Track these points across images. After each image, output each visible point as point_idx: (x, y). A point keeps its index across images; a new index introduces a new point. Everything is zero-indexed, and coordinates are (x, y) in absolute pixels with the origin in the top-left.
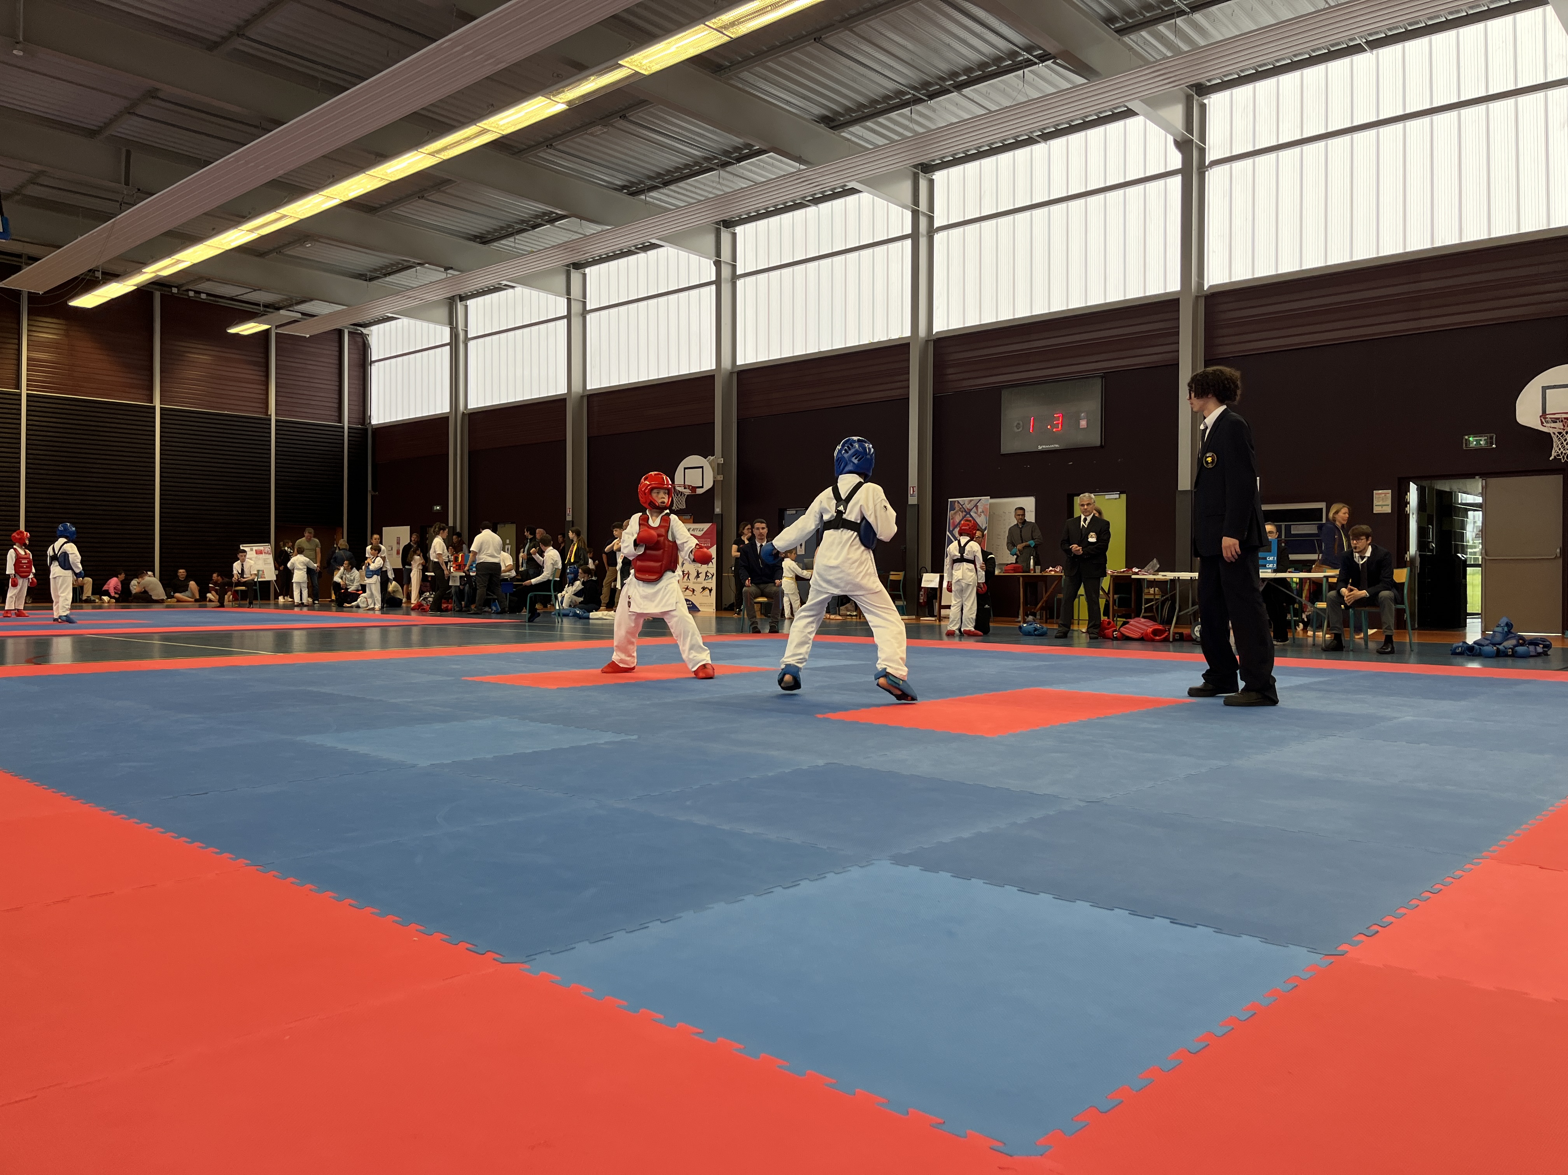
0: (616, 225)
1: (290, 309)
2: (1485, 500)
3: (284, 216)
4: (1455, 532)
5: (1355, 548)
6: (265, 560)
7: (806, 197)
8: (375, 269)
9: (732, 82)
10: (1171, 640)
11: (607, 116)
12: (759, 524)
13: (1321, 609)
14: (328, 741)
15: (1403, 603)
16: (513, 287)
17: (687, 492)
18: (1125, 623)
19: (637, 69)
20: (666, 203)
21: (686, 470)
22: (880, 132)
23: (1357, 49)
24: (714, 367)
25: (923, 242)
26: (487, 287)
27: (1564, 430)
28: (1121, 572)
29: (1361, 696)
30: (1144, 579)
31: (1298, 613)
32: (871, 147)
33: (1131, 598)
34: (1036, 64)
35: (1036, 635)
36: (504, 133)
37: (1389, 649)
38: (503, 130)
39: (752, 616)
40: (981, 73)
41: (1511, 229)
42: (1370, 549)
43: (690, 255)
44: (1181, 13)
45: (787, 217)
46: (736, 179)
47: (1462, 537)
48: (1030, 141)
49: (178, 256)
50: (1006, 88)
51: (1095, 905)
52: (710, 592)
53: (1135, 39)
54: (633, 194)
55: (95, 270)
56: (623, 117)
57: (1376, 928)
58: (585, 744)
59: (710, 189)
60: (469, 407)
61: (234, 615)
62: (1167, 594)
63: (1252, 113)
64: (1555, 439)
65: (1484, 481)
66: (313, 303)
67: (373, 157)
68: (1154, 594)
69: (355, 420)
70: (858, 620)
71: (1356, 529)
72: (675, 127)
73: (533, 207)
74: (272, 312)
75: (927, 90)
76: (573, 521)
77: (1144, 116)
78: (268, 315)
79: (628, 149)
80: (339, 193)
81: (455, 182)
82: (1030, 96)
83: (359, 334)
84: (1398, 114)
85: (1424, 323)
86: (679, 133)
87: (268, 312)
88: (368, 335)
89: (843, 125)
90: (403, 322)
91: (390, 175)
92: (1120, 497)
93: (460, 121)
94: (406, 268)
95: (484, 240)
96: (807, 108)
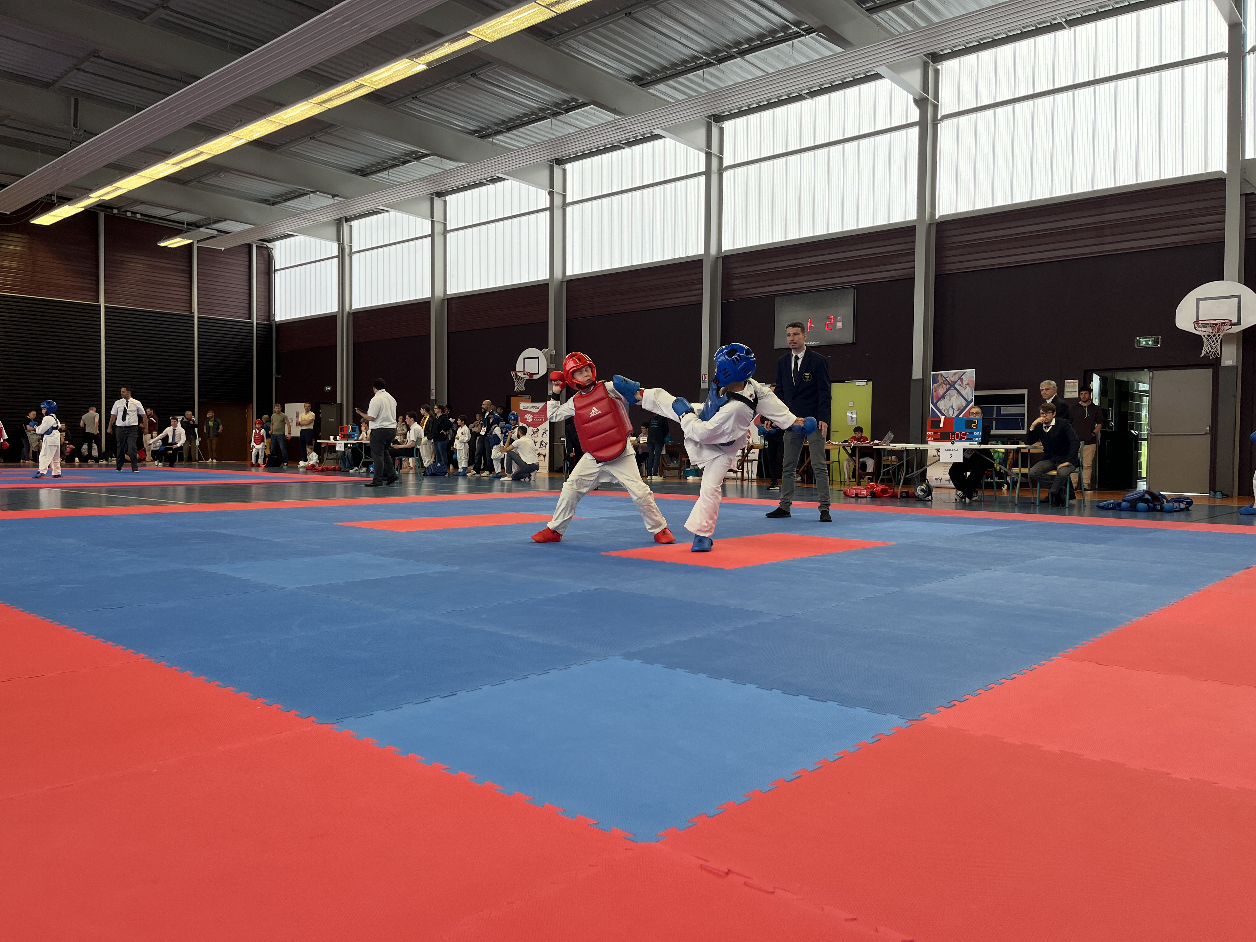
0: (470, 162)
1: (209, 227)
2: (1152, 388)
3: (201, 153)
7: (621, 141)
8: (278, 196)
9: (560, 48)
11: (460, 74)
16: (388, 211)
17: (526, 377)
19: (482, 38)
20: (510, 145)
21: (525, 360)
22: (681, 89)
23: (1058, 27)
24: (548, 277)
25: (714, 178)
26: (367, 211)
27: (1212, 333)
30: (883, 449)
32: (673, 101)
34: (803, 35)
36: (376, 88)
38: (376, 85)
40: (759, 42)
41: (1177, 173)
43: (530, 186)
45: (606, 157)
46: (565, 126)
48: (800, 98)
49: (117, 185)
50: (780, 54)
51: (761, 687)
53: (882, 17)
54: (482, 137)
55: (51, 195)
56: (473, 75)
57: (955, 703)
58: (417, 573)
59: (544, 134)
60: (353, 308)
63: (976, 76)
64: (1205, 340)
65: (1151, 373)
66: (228, 222)
67: (273, 105)
68: (892, 461)
69: (263, 317)
72: (514, 83)
73: (403, 147)
74: (195, 229)
75: (717, 56)
77: (889, 79)
78: (190, 231)
79: (479, 101)
80: (245, 134)
81: (339, 126)
82: (799, 62)
83: (265, 247)
84: (1090, 79)
85: (1107, 247)
86: (519, 88)
87: (191, 229)
88: (272, 249)
89: (651, 83)
90: (300, 239)
91: (286, 121)
92: (867, 384)
93: (341, 77)
94: (302, 195)
95: (363, 173)
96: (622, 70)
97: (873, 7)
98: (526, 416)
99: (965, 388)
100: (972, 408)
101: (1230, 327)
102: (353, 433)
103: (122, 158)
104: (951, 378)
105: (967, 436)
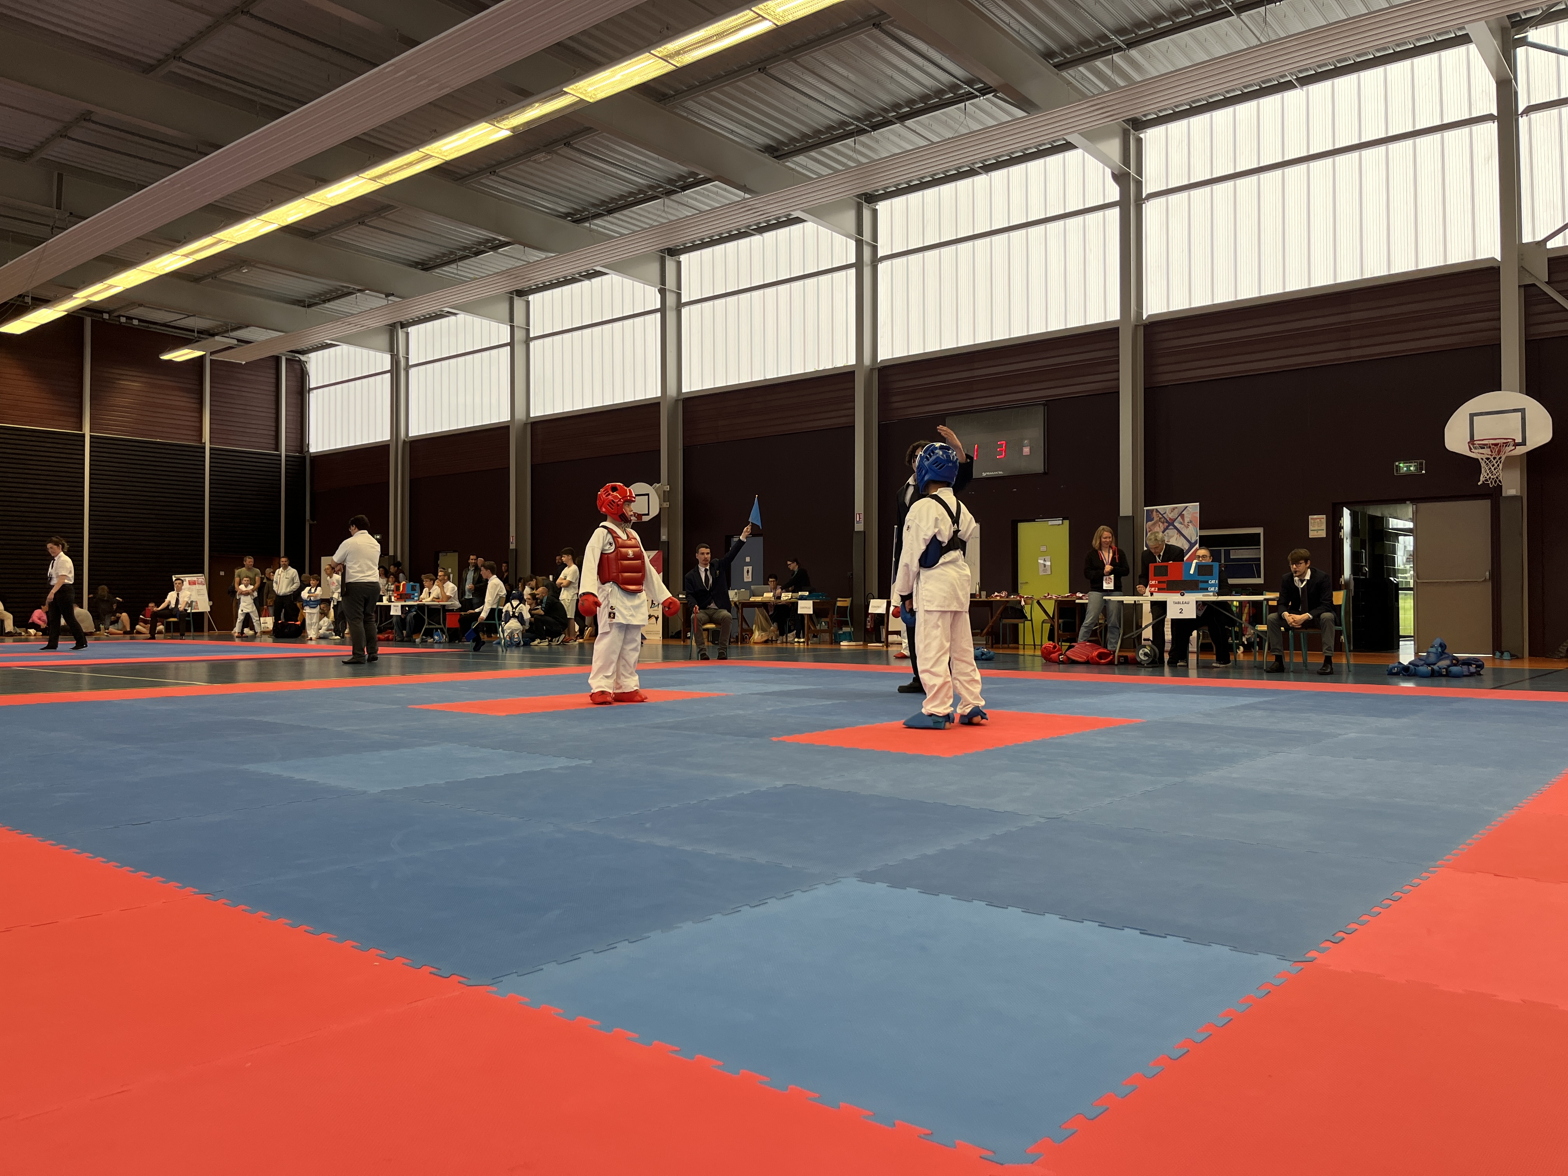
0: (560, 252)
1: (225, 335)
2: (1415, 525)
3: (220, 241)
4: (1386, 556)
5: (1296, 572)
6: (198, 591)
7: (750, 226)
8: (314, 296)
9: (677, 111)
10: (1116, 663)
11: (551, 143)
13: (1262, 632)
14: (272, 769)
15: (1341, 625)
16: (455, 314)
18: (1070, 647)
19: (583, 97)
20: (610, 231)
22: (824, 162)
23: (1287, 86)
24: (659, 395)
25: (867, 271)
26: (429, 314)
27: (1492, 455)
28: (1065, 597)
29: (1305, 715)
31: (1239, 635)
32: (815, 176)
34: (977, 97)
35: (983, 660)
36: (447, 159)
37: (1329, 670)
38: (446, 156)
39: (699, 643)
40: (909, 109)
41: (1438, 261)
42: (1309, 572)
43: (635, 283)
44: (1118, 49)
46: (680, 207)
47: (1393, 561)
48: (972, 173)
49: (110, 281)
50: (948, 120)
51: (1065, 917)
53: (1073, 74)
54: (576, 221)
55: (25, 296)
56: (567, 144)
57: (1342, 935)
58: (539, 769)
59: (655, 217)
60: (410, 435)
63: (1186, 148)
64: (1483, 464)
65: (1414, 506)
66: (248, 329)
67: (314, 181)
69: (292, 448)
71: (1295, 553)
72: (618, 154)
73: (475, 234)
74: (207, 338)
75: (871, 121)
76: (516, 550)
77: (1082, 149)
78: (201, 341)
79: (572, 176)
80: (277, 218)
81: (398, 208)
82: (971, 128)
83: (297, 360)
84: (1328, 149)
85: (1355, 353)
86: (623, 161)
87: (203, 338)
88: (306, 362)
89: (787, 155)
90: (343, 349)
91: (330, 200)
92: (1062, 524)
93: (401, 147)
94: (346, 294)
95: (425, 267)
96: (751, 137)
97: (1062, 62)
100: (1197, 550)
101: (1514, 448)
102: (413, 592)
103: (117, 248)
104: (1169, 514)
105: (1201, 585)
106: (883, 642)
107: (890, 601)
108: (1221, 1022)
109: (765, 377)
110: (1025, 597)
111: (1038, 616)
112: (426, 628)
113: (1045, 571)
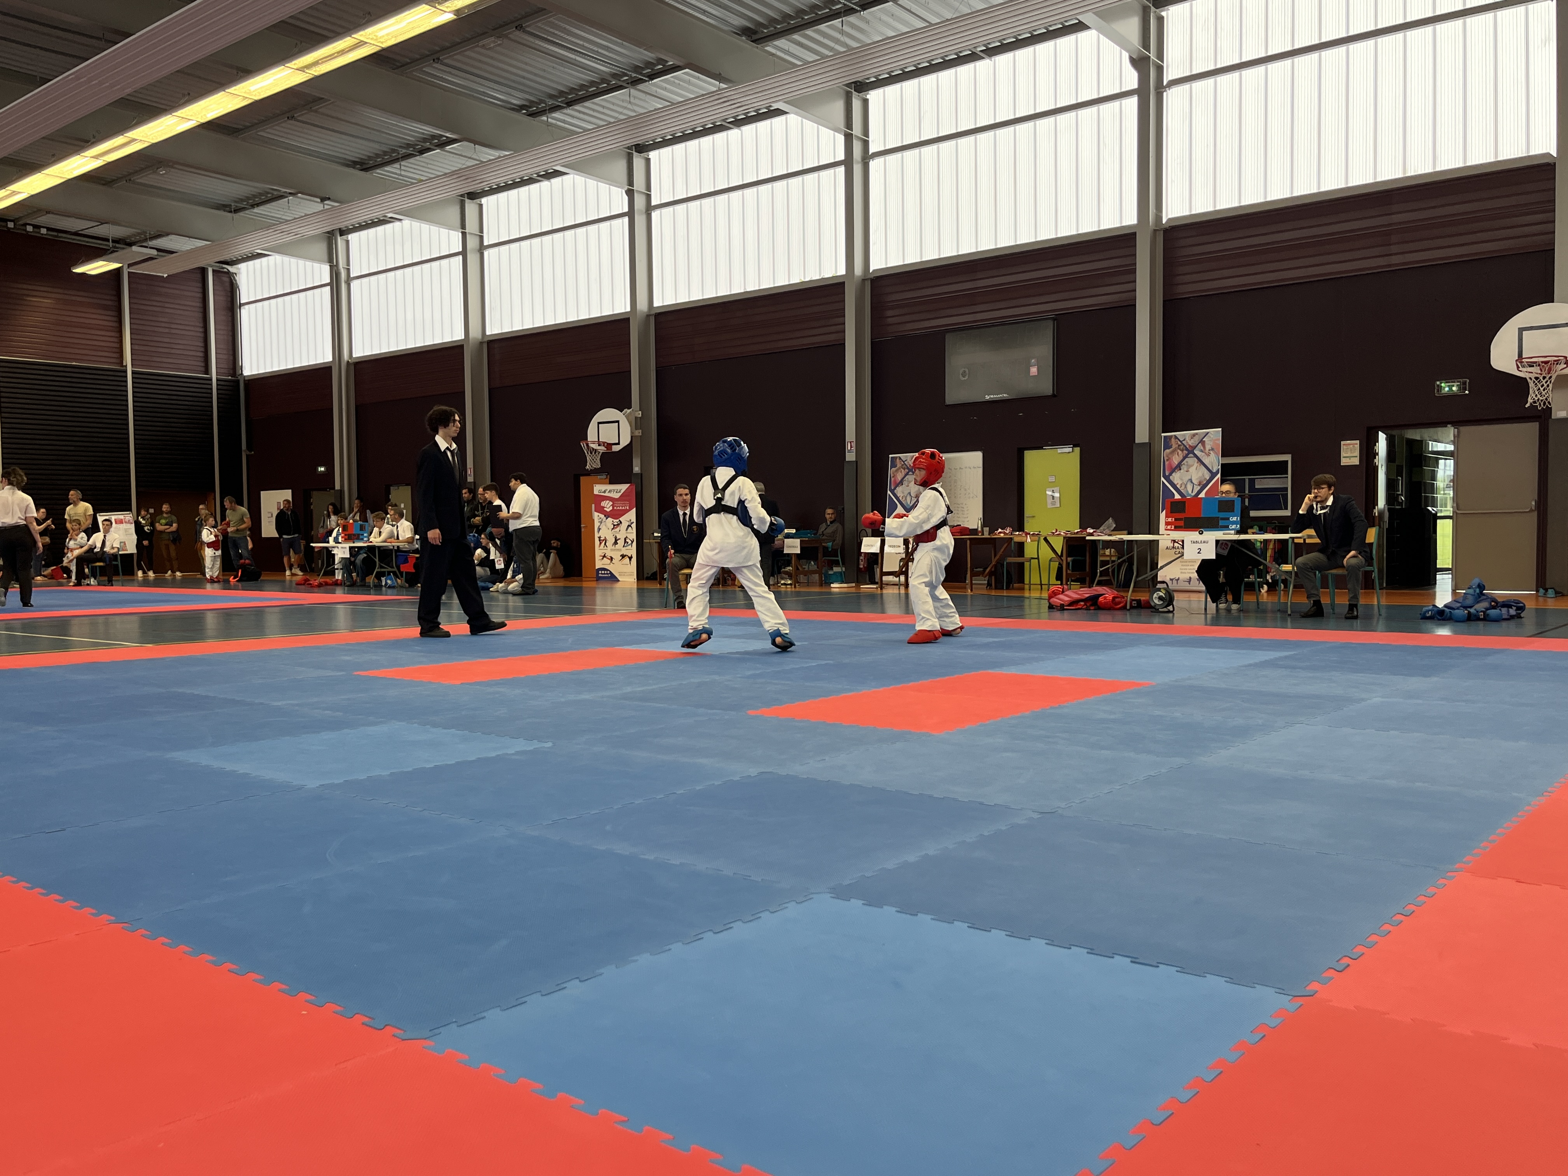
0: (517, 150)
1: (144, 244)
2: (1456, 448)
3: (133, 141)
4: (1425, 483)
6: (126, 530)
7: (727, 119)
8: (241, 199)
10: (1128, 607)
11: (501, 26)
12: (682, 489)
14: (202, 758)
16: (399, 220)
17: (602, 449)
20: (572, 126)
21: (600, 425)
22: (809, 47)
24: (628, 309)
25: (857, 169)
26: (371, 220)
27: (1541, 374)
28: (1075, 533)
30: (1099, 540)
32: (799, 63)
33: (1085, 560)
36: (383, 46)
38: (382, 42)
41: (1488, 156)
43: (599, 183)
45: (707, 140)
46: (649, 98)
47: (1432, 489)
48: (973, 57)
51: (1051, 942)
52: (630, 560)
54: (531, 115)
56: (519, 27)
57: (1347, 961)
58: (493, 754)
59: (620, 110)
60: (354, 356)
61: (92, 595)
62: (1124, 556)
63: (1213, 27)
64: (1531, 385)
65: (1456, 430)
66: (171, 237)
67: (235, 72)
68: (1110, 556)
69: (222, 371)
70: (793, 589)
72: (578, 39)
73: (419, 129)
74: (123, 248)
77: (1096, 29)
78: (117, 251)
79: (526, 64)
80: (196, 114)
81: (330, 100)
82: (974, 8)
83: (225, 272)
84: (1369, 29)
85: (1395, 260)
86: (583, 46)
87: (117, 248)
88: (236, 274)
89: (767, 39)
90: (275, 259)
91: (254, 93)
92: (1073, 451)
93: (333, 31)
94: (276, 198)
95: (365, 167)
96: (727, 19)
98: (603, 504)
99: (1208, 455)
101: (1565, 366)
102: (361, 532)
103: (21, 149)
104: (1188, 441)
105: (1221, 523)
106: (877, 583)
107: (885, 540)
108: (1209, 1076)
109: (745, 289)
110: (1031, 533)
111: (1046, 553)
112: (377, 572)
113: (1053, 503)
